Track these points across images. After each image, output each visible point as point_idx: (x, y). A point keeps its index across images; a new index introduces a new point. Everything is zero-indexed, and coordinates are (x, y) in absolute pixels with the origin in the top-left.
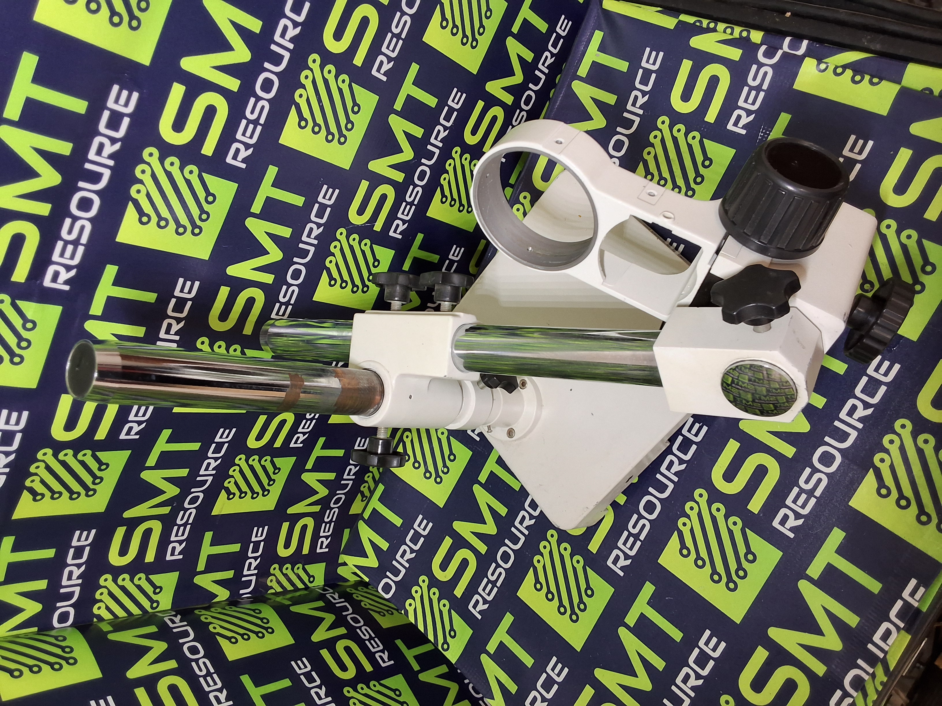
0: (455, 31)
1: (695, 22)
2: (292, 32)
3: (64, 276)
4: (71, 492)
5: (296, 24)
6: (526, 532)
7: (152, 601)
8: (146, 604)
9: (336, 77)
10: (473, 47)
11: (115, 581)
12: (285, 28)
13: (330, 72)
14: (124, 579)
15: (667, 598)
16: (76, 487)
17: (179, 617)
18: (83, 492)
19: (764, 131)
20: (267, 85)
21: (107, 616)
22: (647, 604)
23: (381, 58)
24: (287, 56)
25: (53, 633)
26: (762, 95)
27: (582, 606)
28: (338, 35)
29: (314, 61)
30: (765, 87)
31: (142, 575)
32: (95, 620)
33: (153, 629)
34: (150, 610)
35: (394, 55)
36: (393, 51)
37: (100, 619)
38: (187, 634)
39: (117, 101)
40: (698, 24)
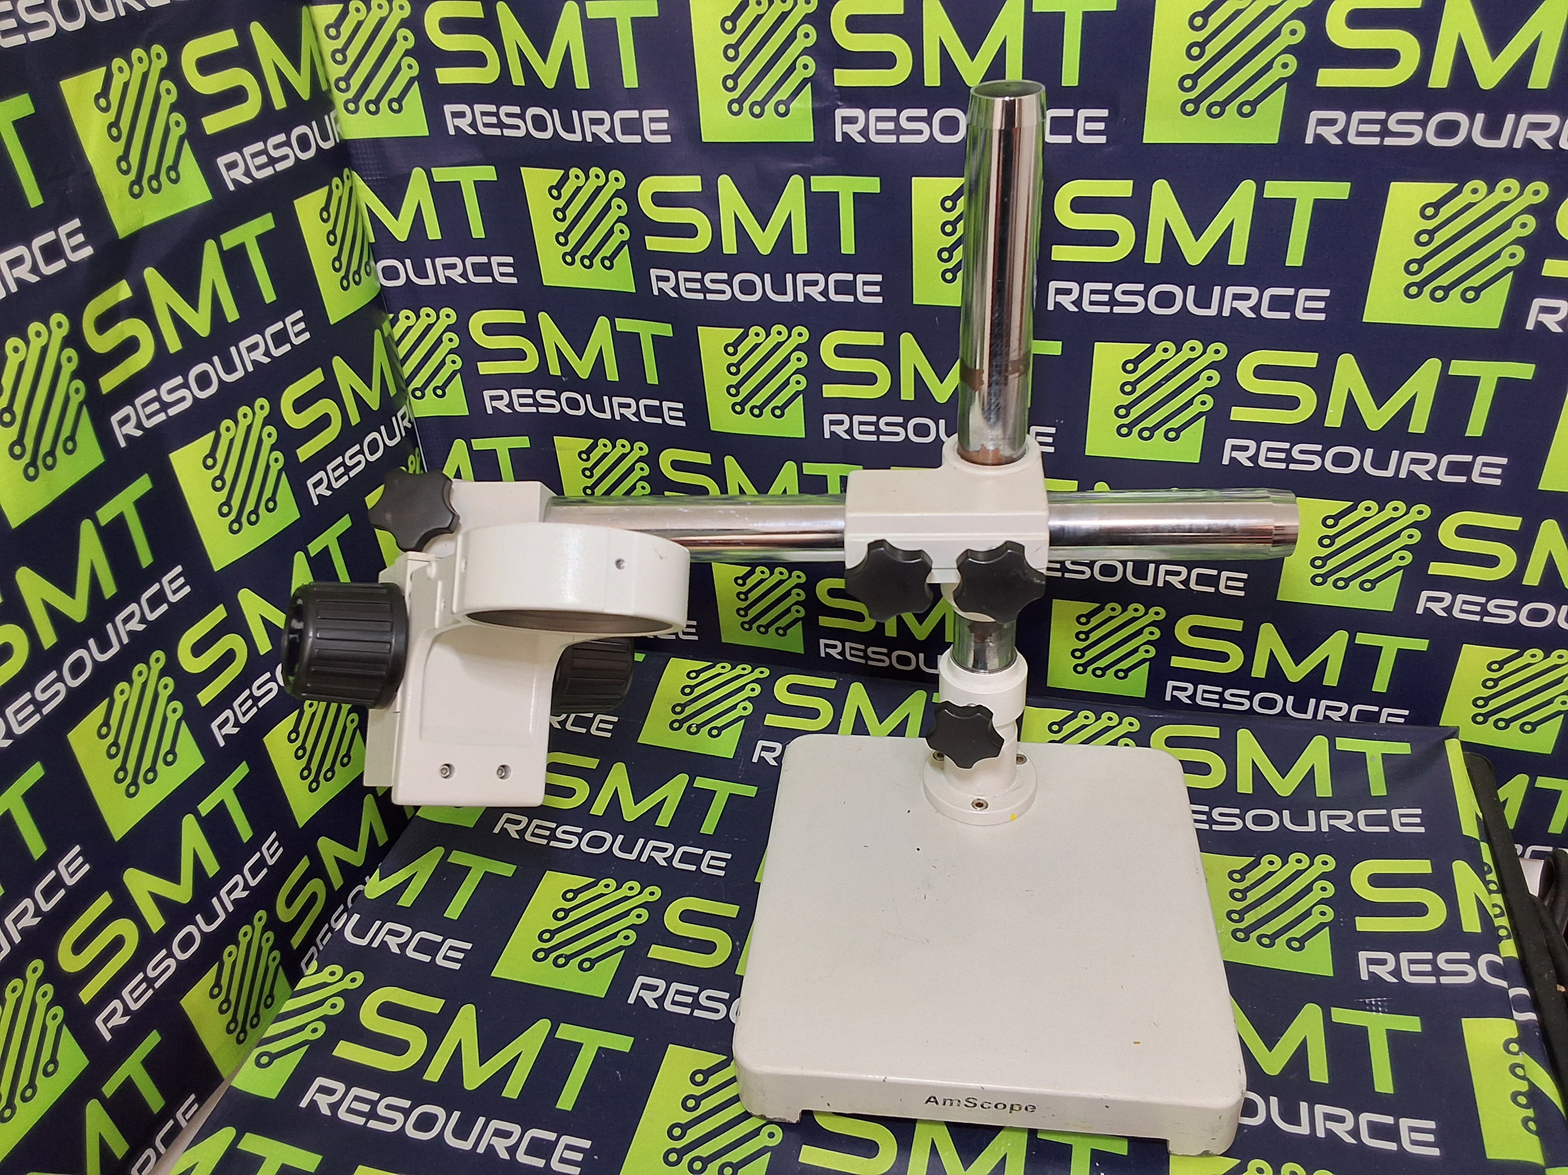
0: (1326, 542)
1: (1486, 864)
2: (1244, 307)
3: (853, 130)
4: (566, 233)
5: (1256, 309)
6: (644, 859)
7: (423, 389)
8: (418, 382)
9: (1205, 391)
10: (1313, 580)
11: (449, 329)
12: (1247, 297)
13: (1210, 378)
14: (452, 341)
15: (618, 1072)
16: (574, 237)
17: (409, 426)
18: (568, 248)
19: (1379, 1003)
20: (1165, 300)
21: (397, 332)
22: (600, 1048)
23: (1252, 444)
24: (1212, 312)
25: (372, 263)
26: (1432, 980)
27: (561, 961)
28: (1262, 372)
29: (1217, 352)
30: (1444, 980)
31: (459, 364)
32: (391, 316)
33: (393, 391)
34: (411, 388)
35: (1262, 462)
36: (1268, 459)
37: (394, 322)
38: (391, 437)
39: (1088, 119)
40: (1486, 868)
